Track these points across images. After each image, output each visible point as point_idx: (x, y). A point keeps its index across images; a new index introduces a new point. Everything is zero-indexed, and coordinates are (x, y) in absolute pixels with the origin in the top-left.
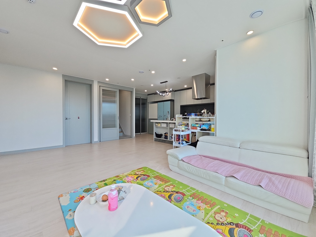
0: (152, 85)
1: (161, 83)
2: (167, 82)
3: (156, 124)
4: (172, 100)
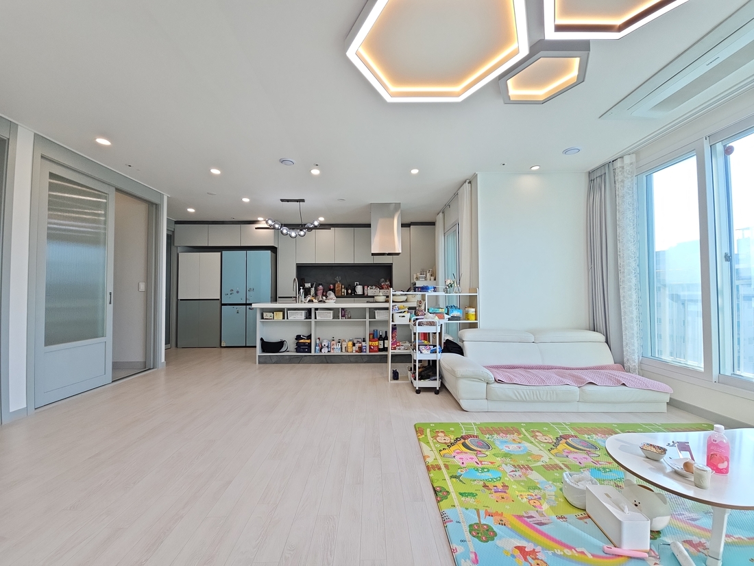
0: (246, 200)
1: (282, 200)
2: (303, 201)
3: (265, 314)
4: (273, 249)
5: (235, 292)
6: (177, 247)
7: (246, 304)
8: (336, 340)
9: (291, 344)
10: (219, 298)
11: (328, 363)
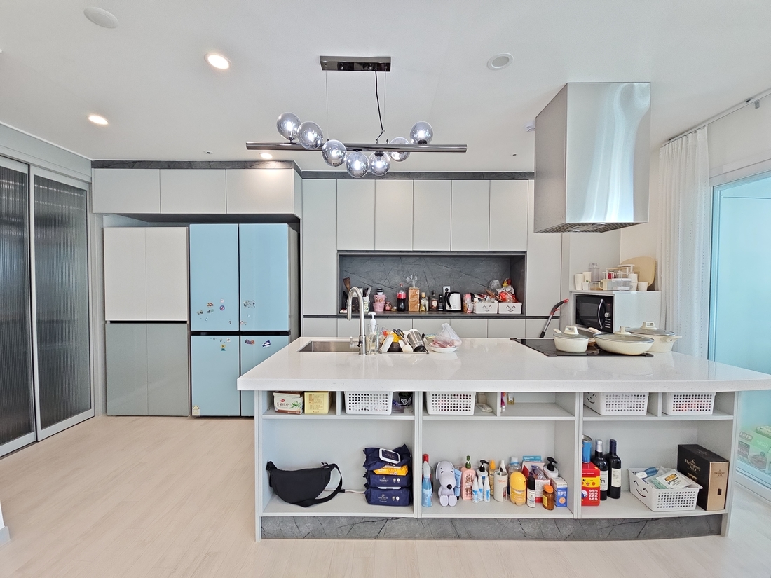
3: (277, 398)
4: (294, 222)
5: (216, 308)
6: (101, 215)
7: (240, 333)
8: (473, 462)
9: (351, 473)
10: (186, 319)
11: (459, 537)
